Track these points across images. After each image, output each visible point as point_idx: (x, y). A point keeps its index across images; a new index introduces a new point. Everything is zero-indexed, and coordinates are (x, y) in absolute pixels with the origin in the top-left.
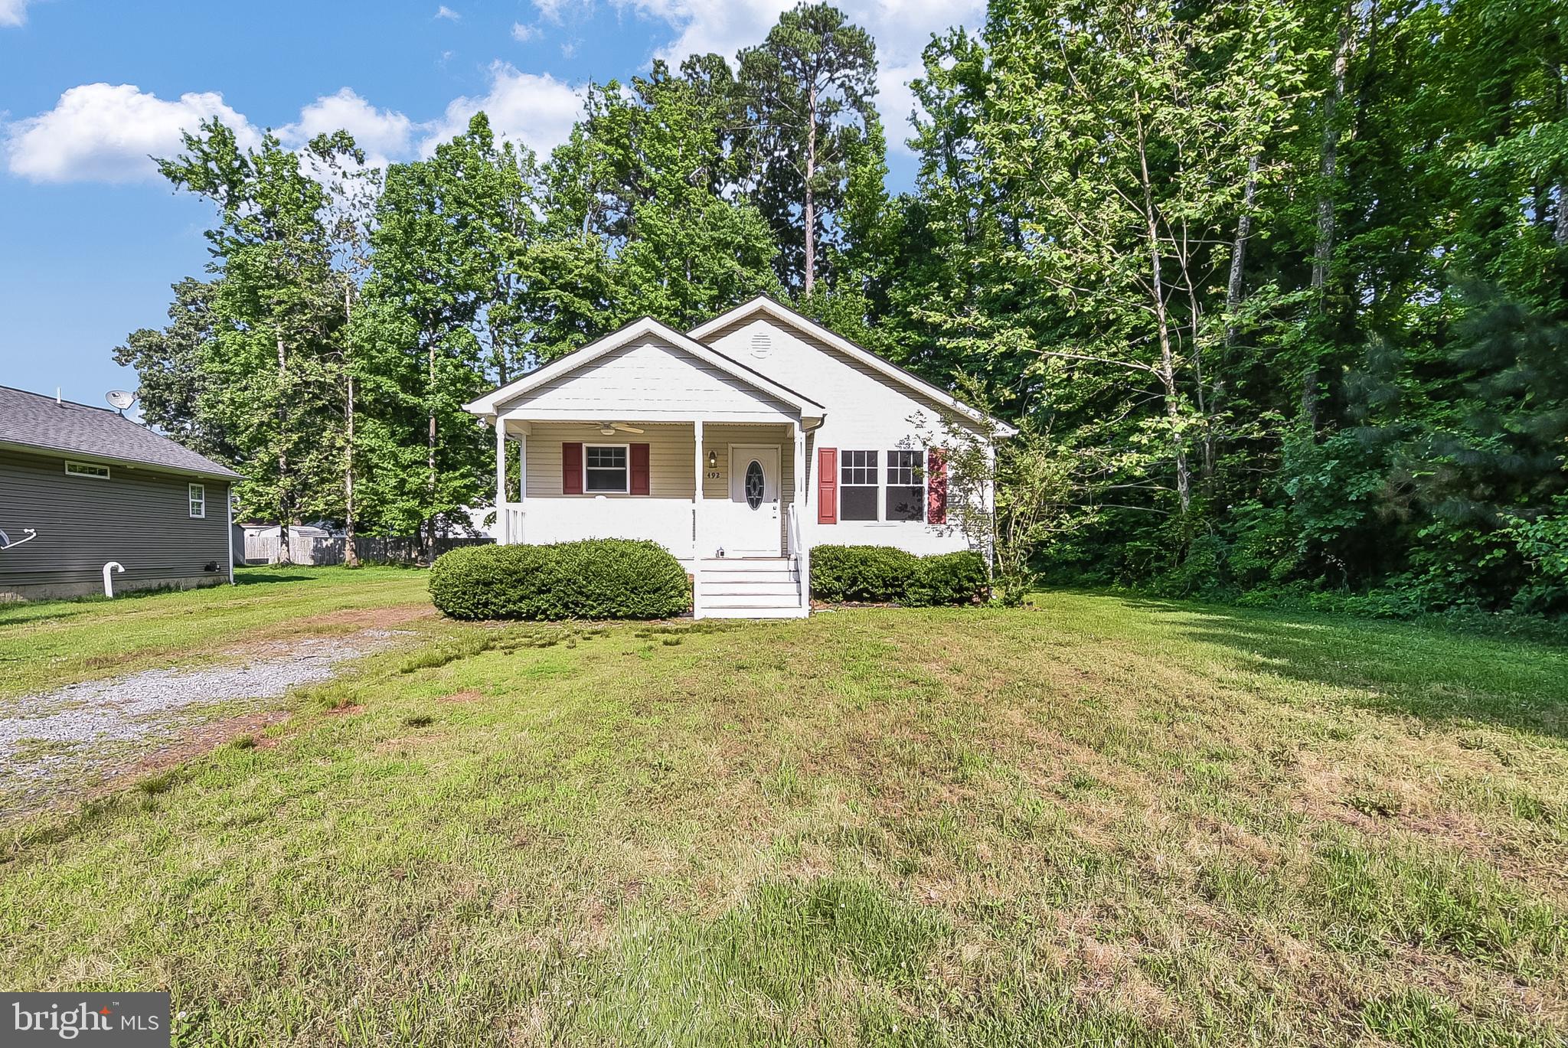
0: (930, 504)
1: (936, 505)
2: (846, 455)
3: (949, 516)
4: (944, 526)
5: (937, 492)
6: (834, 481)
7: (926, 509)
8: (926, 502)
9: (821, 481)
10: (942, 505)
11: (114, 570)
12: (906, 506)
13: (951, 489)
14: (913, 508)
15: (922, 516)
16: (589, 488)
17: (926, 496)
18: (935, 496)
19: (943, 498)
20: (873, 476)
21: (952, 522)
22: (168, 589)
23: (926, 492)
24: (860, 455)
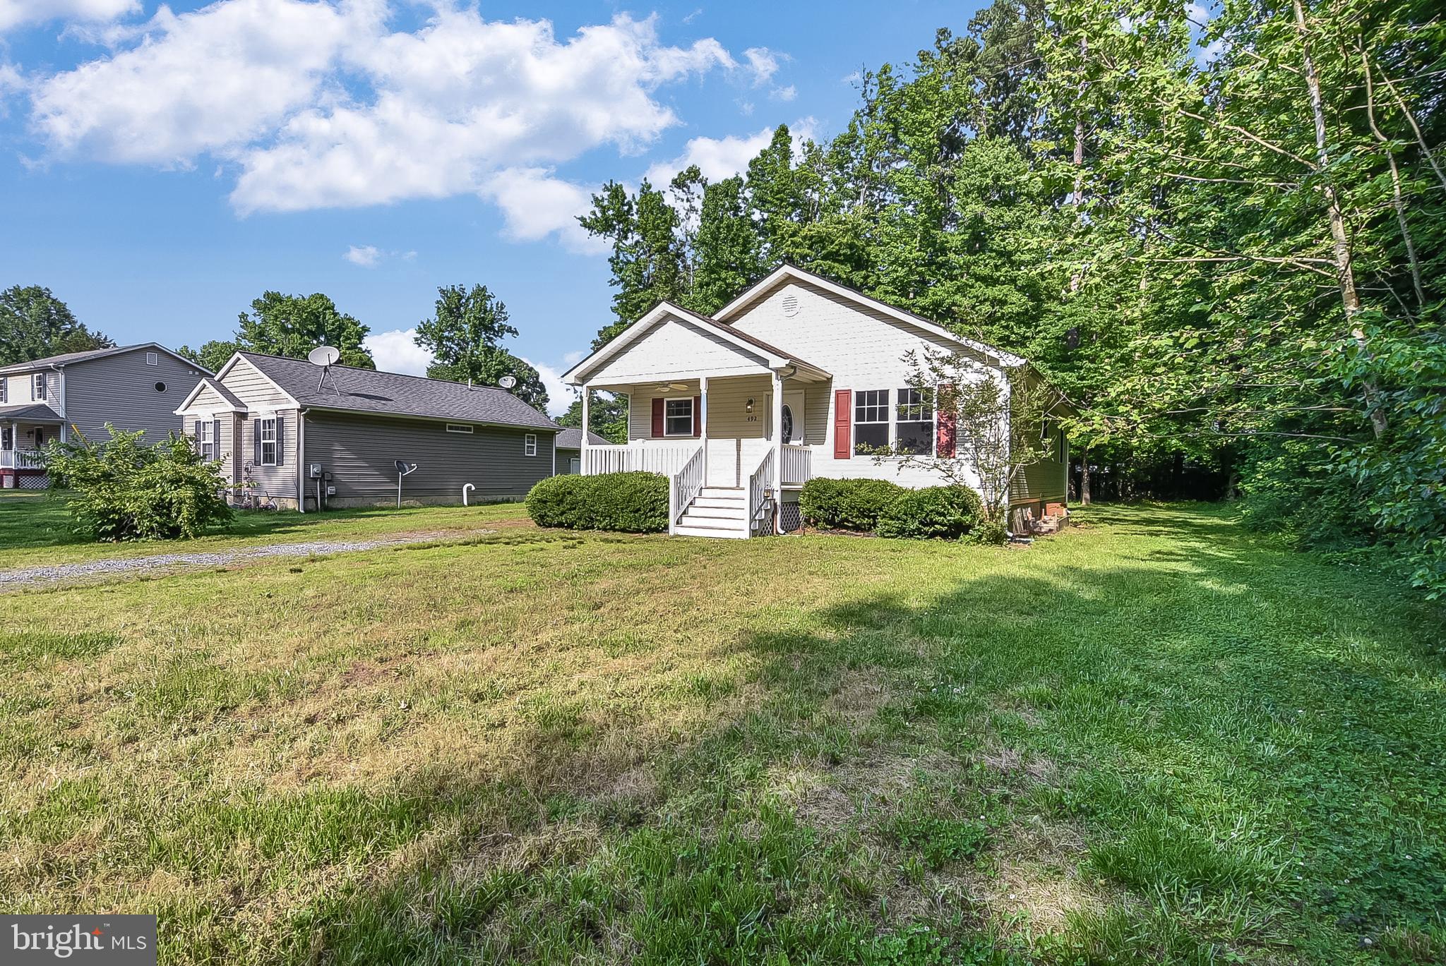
0: (939, 438)
1: (945, 439)
2: (860, 396)
3: (959, 449)
4: (952, 460)
5: (946, 426)
6: (848, 421)
7: (934, 444)
8: (935, 437)
9: (837, 420)
10: (951, 439)
11: (469, 489)
12: (915, 441)
13: (961, 424)
14: (922, 443)
15: (931, 450)
16: (668, 432)
17: (935, 431)
18: (943, 430)
19: (953, 432)
20: (884, 414)
21: (962, 456)
22: (508, 501)
23: (935, 427)
24: (872, 394)
